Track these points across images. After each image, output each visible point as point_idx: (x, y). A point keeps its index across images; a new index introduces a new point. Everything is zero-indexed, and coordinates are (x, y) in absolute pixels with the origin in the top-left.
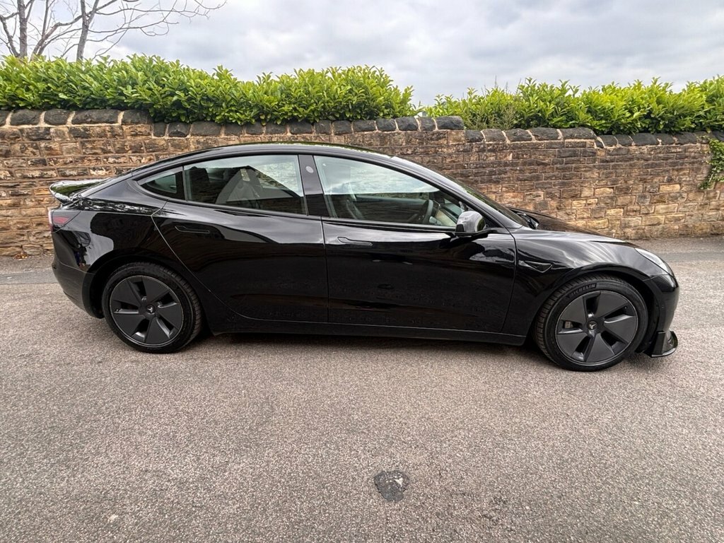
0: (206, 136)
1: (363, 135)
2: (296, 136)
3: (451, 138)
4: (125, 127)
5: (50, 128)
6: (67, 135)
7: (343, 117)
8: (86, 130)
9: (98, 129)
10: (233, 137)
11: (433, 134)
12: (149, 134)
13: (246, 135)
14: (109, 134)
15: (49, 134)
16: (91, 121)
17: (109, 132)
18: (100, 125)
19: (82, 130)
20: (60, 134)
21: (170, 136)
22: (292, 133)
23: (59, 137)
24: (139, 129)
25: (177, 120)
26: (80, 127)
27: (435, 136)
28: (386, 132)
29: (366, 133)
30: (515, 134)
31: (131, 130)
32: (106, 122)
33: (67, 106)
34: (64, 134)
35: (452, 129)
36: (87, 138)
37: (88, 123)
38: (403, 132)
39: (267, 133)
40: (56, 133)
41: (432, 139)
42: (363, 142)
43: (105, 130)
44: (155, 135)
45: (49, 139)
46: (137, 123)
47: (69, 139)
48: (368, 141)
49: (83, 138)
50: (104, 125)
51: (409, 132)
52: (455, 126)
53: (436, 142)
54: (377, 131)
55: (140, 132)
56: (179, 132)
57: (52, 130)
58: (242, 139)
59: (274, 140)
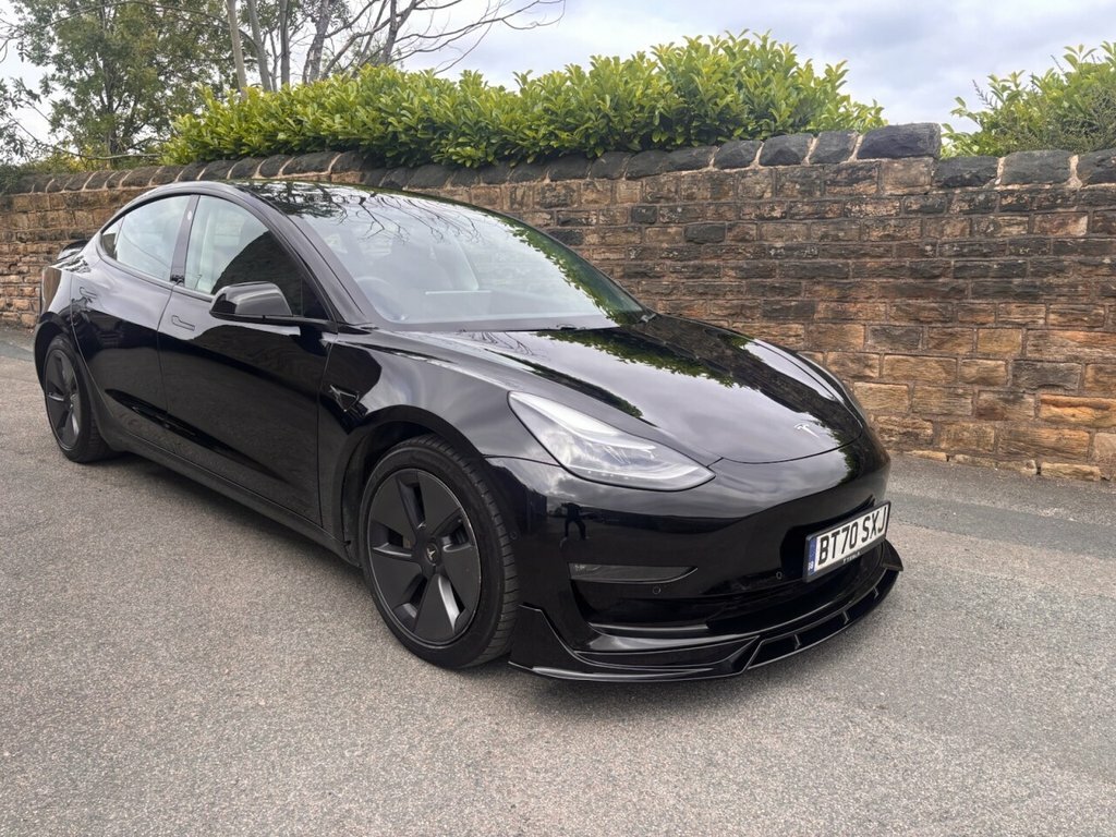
0: (425, 188)
1: (677, 178)
3: (890, 177)
4: (334, 177)
7: (647, 143)
10: (461, 189)
11: (838, 171)
16: (301, 169)
18: (309, 174)
22: (551, 180)
24: (347, 180)
25: (395, 164)
27: (844, 174)
28: (727, 171)
29: (684, 173)
30: (1100, 163)
31: (340, 180)
32: (315, 170)
33: (286, 149)
35: (894, 157)
37: (297, 172)
38: (766, 169)
39: (512, 180)
41: (834, 183)
42: (676, 192)
46: (347, 170)
48: (686, 190)
50: (312, 174)
51: (781, 167)
52: (904, 148)
53: (847, 190)
54: (711, 168)
56: (393, 183)
58: (473, 192)
59: (519, 193)
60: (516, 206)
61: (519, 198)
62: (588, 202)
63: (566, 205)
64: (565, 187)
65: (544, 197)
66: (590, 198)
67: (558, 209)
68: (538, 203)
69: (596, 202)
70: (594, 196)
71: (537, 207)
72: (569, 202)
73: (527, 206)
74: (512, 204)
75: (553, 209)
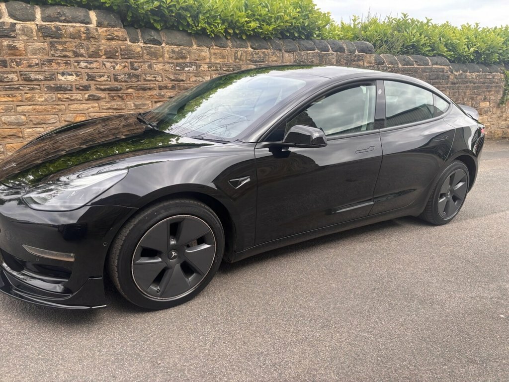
0: (180, 45)
1: (307, 54)
2: (257, 51)
3: (366, 60)
4: (100, 30)
5: (15, 24)
6: (35, 34)
8: (58, 29)
9: (71, 29)
11: (355, 57)
12: (126, 39)
13: (215, 47)
14: (84, 36)
15: (14, 31)
16: (65, 20)
17: (84, 33)
18: (74, 24)
19: (53, 29)
20: (26, 32)
21: (145, 43)
22: (252, 48)
23: (26, 35)
24: (116, 33)
26: (52, 25)
27: (356, 58)
28: (323, 52)
29: (309, 52)
30: (404, 60)
31: (108, 33)
32: (82, 22)
34: (32, 33)
35: (366, 53)
36: (58, 38)
37: (60, 21)
38: (335, 53)
39: (233, 47)
40: (23, 30)
41: (354, 61)
42: (307, 60)
43: (80, 31)
44: (130, 41)
45: (14, 37)
46: (113, 26)
47: (36, 38)
48: (310, 59)
49: (53, 38)
50: (78, 25)
51: (339, 53)
52: (370, 50)
53: (357, 63)
54: (317, 51)
55: (117, 36)
56: (156, 40)
57: (18, 27)
58: (212, 51)
59: (239, 54)
60: (237, 60)
61: (239, 57)
62: (273, 61)
63: (264, 62)
64: (263, 53)
65: (253, 57)
66: (274, 60)
67: (260, 63)
68: (249, 60)
69: (276, 61)
70: (275, 59)
71: (248, 62)
72: (265, 60)
73: (243, 61)
74: (235, 59)
75: (257, 63)
